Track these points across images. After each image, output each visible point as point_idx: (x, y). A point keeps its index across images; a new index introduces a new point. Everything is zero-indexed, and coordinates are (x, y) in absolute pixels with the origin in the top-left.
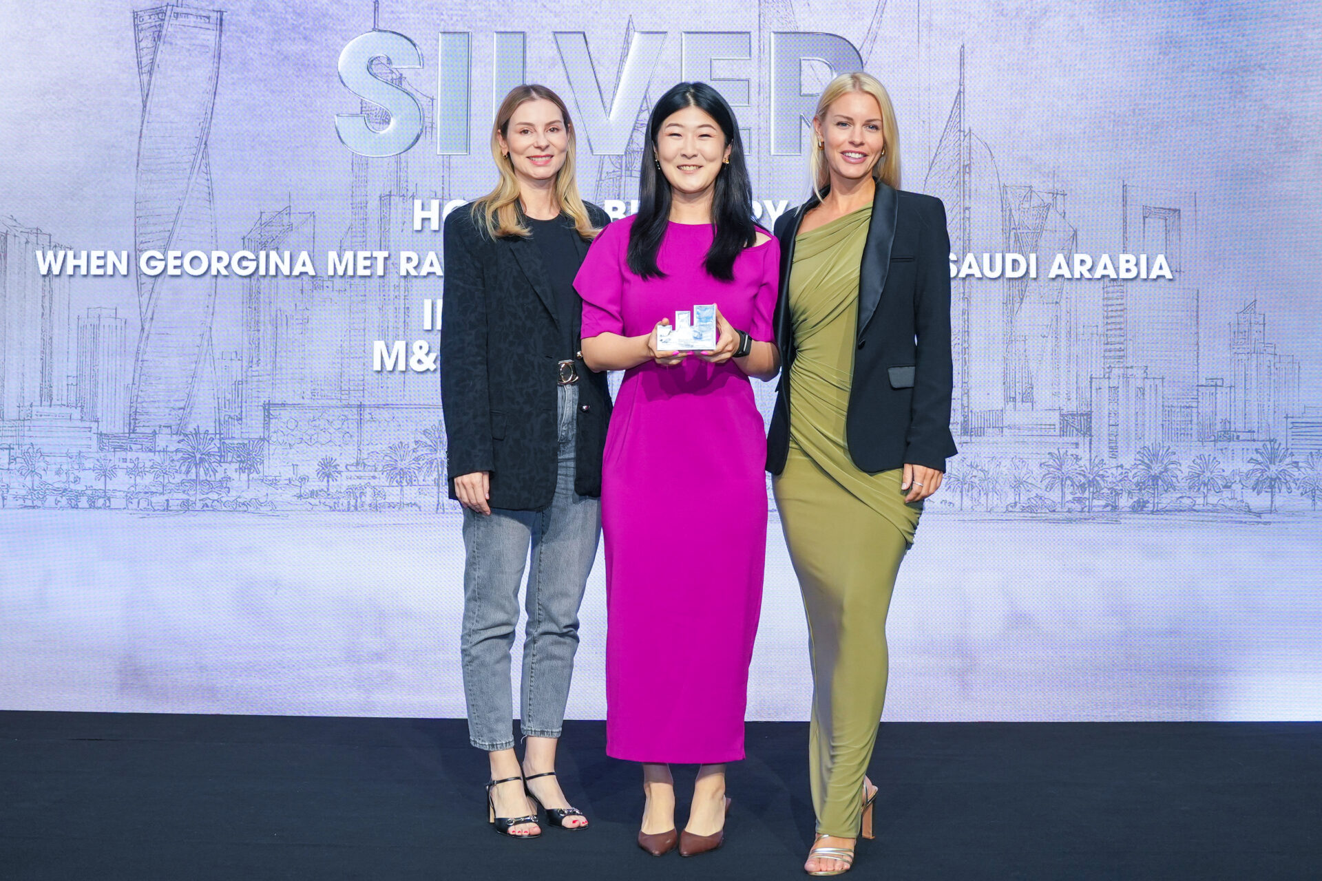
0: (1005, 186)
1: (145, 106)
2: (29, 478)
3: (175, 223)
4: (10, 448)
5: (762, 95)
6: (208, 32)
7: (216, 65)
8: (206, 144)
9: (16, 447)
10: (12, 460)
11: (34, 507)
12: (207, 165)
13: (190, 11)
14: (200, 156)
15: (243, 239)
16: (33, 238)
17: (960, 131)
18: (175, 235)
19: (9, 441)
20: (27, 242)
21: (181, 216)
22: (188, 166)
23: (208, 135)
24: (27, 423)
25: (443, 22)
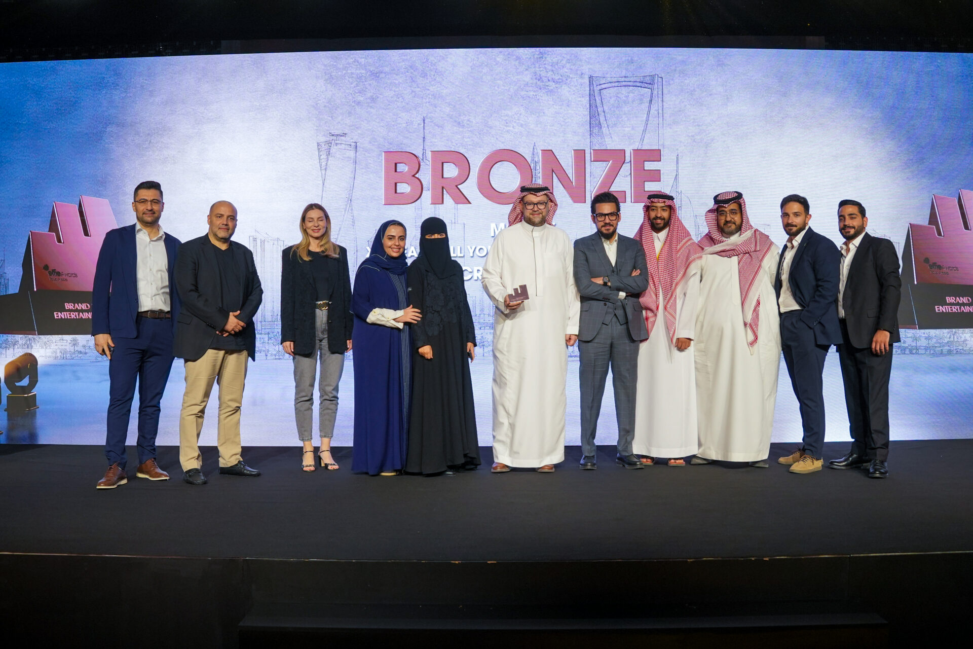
0: (696, 216)
1: (324, 184)
2: (277, 346)
3: (338, 234)
4: (268, 334)
5: (592, 177)
6: (351, 151)
7: (354, 166)
8: (351, 200)
9: (271, 333)
10: (270, 339)
11: (279, 359)
12: (352, 210)
13: (344, 142)
14: (348, 206)
15: (368, 241)
16: (276, 243)
17: (677, 192)
18: (338, 240)
19: (268, 331)
20: (273, 244)
21: (341, 232)
22: (343, 210)
23: (352, 196)
24: (276, 323)
25: (453, 147)
